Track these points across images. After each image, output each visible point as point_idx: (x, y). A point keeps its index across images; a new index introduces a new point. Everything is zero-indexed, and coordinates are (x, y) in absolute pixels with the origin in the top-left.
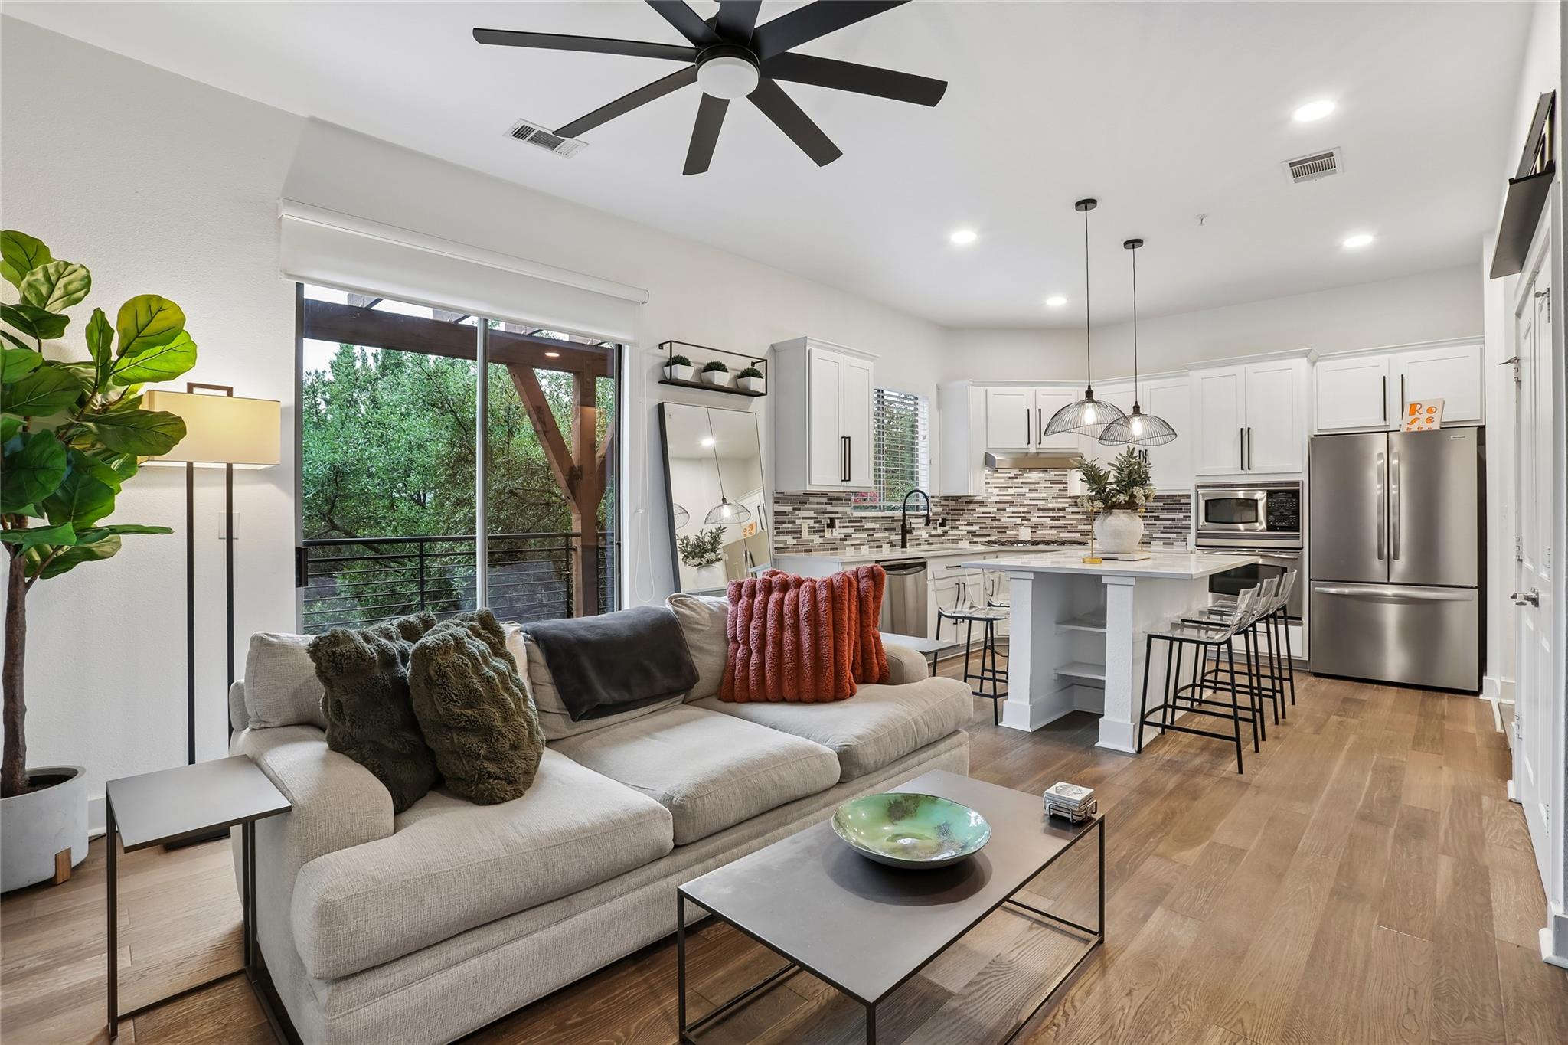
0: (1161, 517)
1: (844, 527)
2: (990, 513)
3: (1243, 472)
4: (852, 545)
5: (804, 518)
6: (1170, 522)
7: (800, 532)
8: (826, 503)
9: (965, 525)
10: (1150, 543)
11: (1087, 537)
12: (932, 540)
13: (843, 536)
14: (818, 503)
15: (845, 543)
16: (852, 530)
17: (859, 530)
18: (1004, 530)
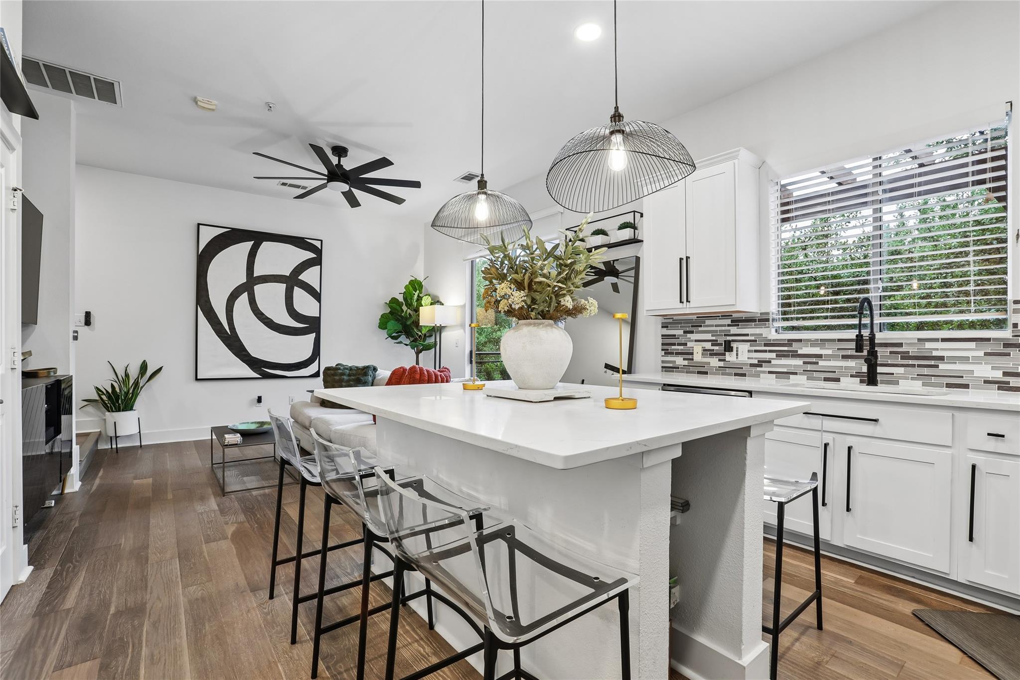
1: (756, 351)
4: (770, 372)
5: (696, 341)
7: (692, 354)
8: (729, 325)
13: (756, 362)
14: (716, 326)
15: (759, 369)
16: (774, 355)
17: (784, 356)
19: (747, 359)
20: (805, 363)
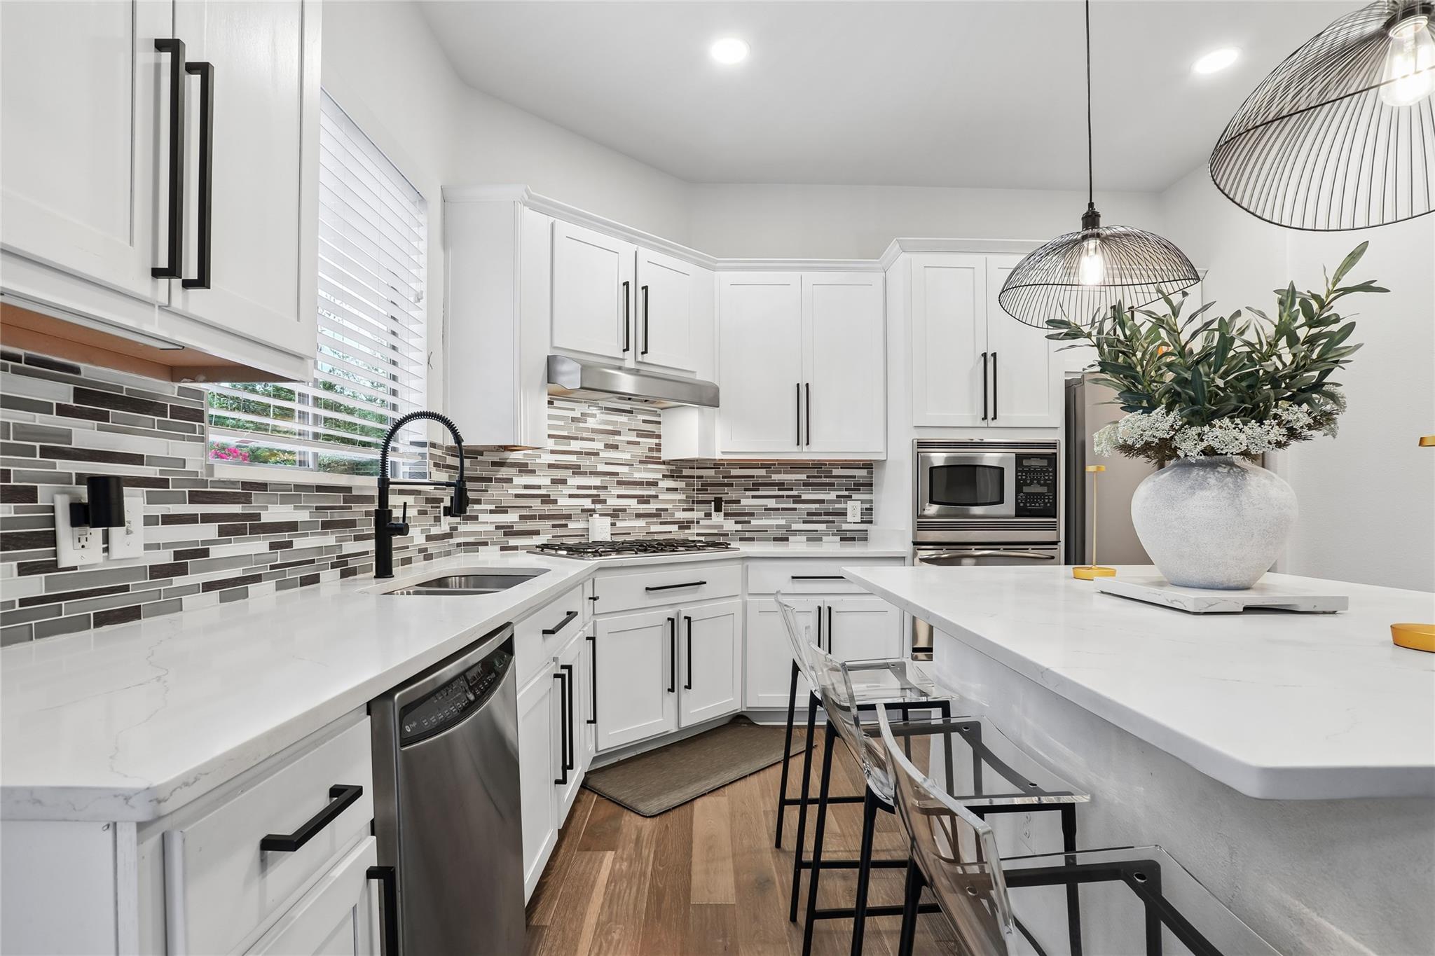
0: (804, 497)
2: (539, 487)
3: (984, 424)
4: (208, 587)
6: (817, 506)
9: (492, 512)
10: (787, 539)
11: (687, 531)
12: (433, 547)
15: (178, 581)
18: (563, 522)
19: (140, 552)
20: (273, 546)
